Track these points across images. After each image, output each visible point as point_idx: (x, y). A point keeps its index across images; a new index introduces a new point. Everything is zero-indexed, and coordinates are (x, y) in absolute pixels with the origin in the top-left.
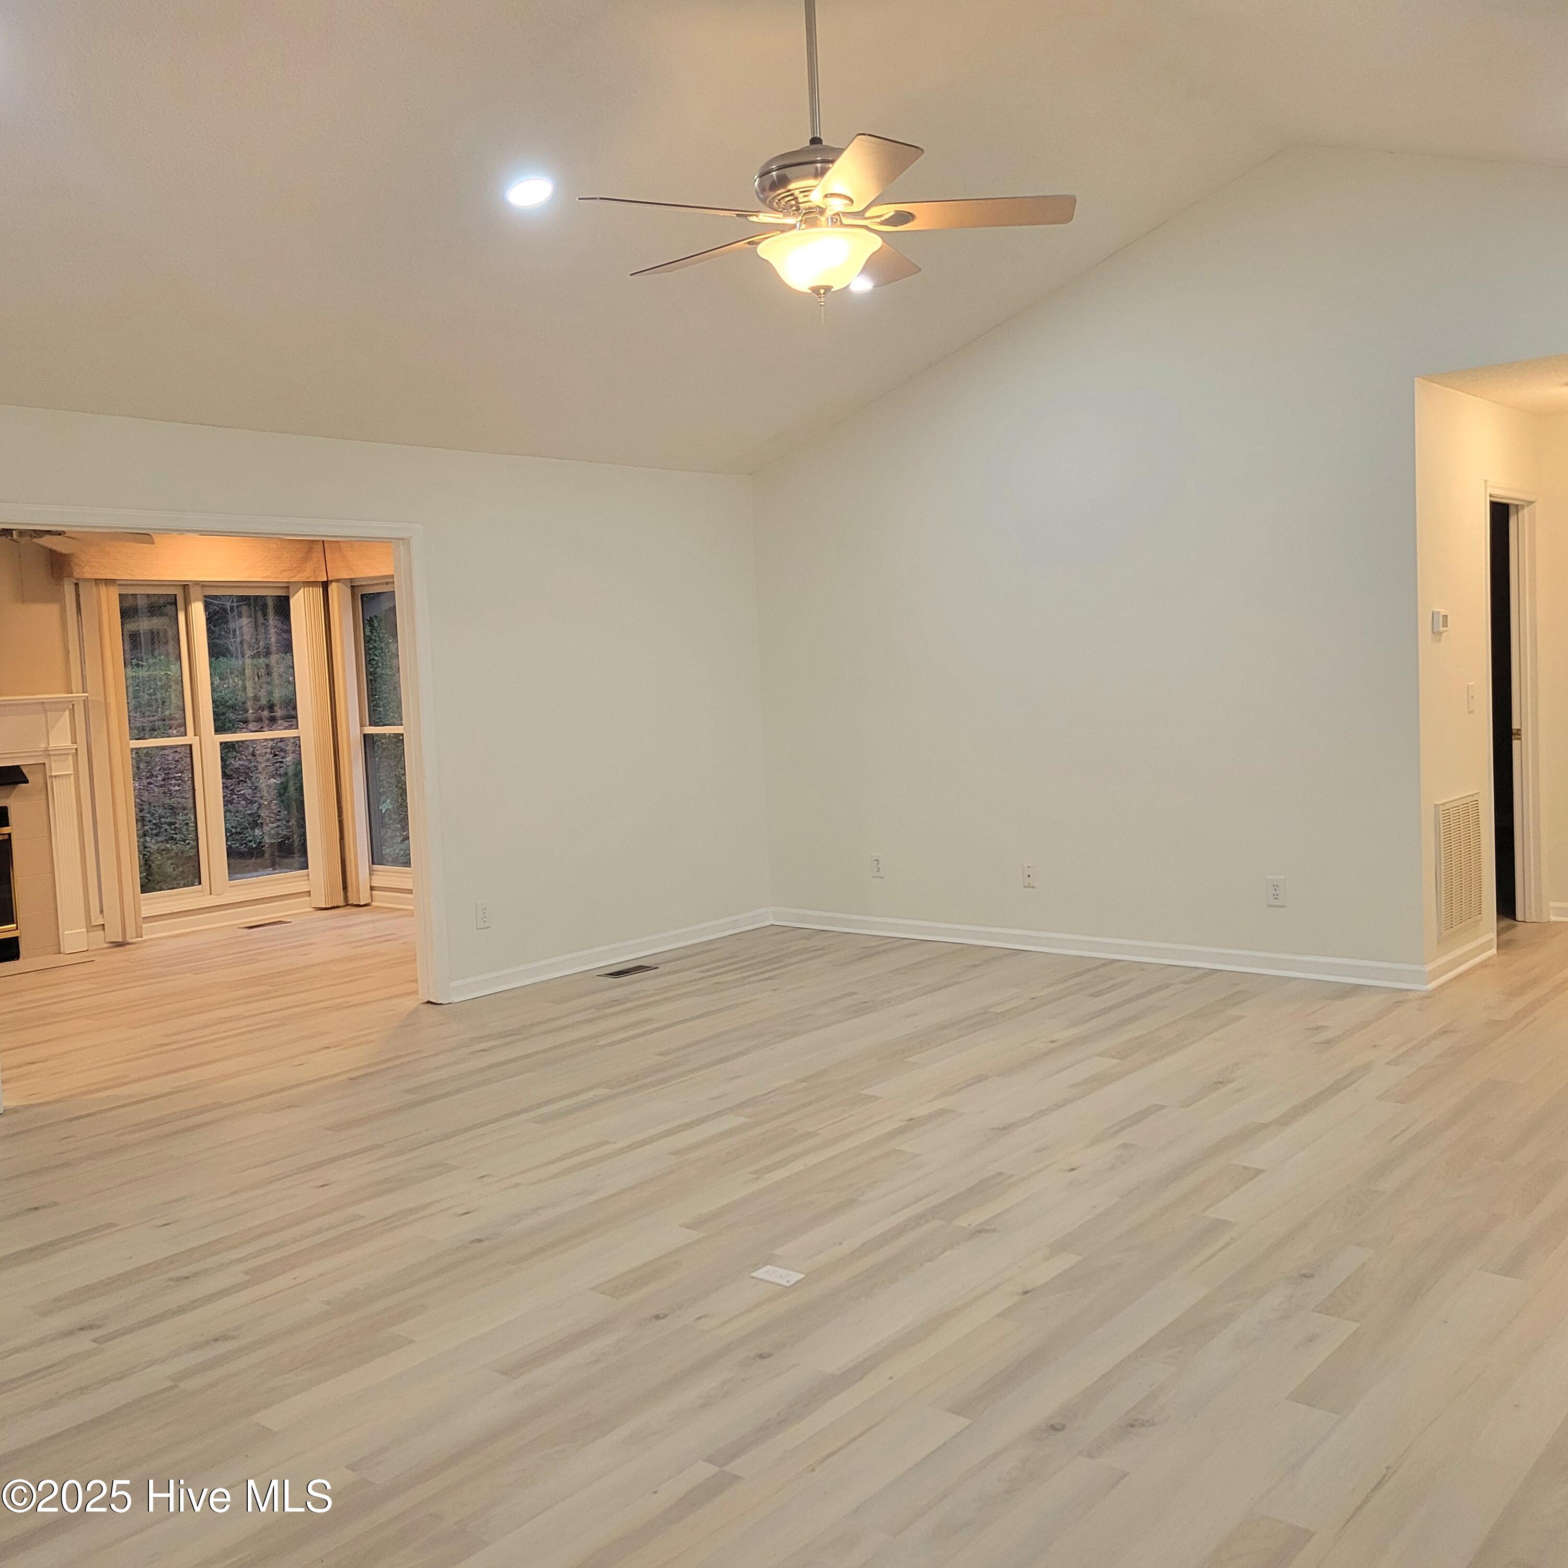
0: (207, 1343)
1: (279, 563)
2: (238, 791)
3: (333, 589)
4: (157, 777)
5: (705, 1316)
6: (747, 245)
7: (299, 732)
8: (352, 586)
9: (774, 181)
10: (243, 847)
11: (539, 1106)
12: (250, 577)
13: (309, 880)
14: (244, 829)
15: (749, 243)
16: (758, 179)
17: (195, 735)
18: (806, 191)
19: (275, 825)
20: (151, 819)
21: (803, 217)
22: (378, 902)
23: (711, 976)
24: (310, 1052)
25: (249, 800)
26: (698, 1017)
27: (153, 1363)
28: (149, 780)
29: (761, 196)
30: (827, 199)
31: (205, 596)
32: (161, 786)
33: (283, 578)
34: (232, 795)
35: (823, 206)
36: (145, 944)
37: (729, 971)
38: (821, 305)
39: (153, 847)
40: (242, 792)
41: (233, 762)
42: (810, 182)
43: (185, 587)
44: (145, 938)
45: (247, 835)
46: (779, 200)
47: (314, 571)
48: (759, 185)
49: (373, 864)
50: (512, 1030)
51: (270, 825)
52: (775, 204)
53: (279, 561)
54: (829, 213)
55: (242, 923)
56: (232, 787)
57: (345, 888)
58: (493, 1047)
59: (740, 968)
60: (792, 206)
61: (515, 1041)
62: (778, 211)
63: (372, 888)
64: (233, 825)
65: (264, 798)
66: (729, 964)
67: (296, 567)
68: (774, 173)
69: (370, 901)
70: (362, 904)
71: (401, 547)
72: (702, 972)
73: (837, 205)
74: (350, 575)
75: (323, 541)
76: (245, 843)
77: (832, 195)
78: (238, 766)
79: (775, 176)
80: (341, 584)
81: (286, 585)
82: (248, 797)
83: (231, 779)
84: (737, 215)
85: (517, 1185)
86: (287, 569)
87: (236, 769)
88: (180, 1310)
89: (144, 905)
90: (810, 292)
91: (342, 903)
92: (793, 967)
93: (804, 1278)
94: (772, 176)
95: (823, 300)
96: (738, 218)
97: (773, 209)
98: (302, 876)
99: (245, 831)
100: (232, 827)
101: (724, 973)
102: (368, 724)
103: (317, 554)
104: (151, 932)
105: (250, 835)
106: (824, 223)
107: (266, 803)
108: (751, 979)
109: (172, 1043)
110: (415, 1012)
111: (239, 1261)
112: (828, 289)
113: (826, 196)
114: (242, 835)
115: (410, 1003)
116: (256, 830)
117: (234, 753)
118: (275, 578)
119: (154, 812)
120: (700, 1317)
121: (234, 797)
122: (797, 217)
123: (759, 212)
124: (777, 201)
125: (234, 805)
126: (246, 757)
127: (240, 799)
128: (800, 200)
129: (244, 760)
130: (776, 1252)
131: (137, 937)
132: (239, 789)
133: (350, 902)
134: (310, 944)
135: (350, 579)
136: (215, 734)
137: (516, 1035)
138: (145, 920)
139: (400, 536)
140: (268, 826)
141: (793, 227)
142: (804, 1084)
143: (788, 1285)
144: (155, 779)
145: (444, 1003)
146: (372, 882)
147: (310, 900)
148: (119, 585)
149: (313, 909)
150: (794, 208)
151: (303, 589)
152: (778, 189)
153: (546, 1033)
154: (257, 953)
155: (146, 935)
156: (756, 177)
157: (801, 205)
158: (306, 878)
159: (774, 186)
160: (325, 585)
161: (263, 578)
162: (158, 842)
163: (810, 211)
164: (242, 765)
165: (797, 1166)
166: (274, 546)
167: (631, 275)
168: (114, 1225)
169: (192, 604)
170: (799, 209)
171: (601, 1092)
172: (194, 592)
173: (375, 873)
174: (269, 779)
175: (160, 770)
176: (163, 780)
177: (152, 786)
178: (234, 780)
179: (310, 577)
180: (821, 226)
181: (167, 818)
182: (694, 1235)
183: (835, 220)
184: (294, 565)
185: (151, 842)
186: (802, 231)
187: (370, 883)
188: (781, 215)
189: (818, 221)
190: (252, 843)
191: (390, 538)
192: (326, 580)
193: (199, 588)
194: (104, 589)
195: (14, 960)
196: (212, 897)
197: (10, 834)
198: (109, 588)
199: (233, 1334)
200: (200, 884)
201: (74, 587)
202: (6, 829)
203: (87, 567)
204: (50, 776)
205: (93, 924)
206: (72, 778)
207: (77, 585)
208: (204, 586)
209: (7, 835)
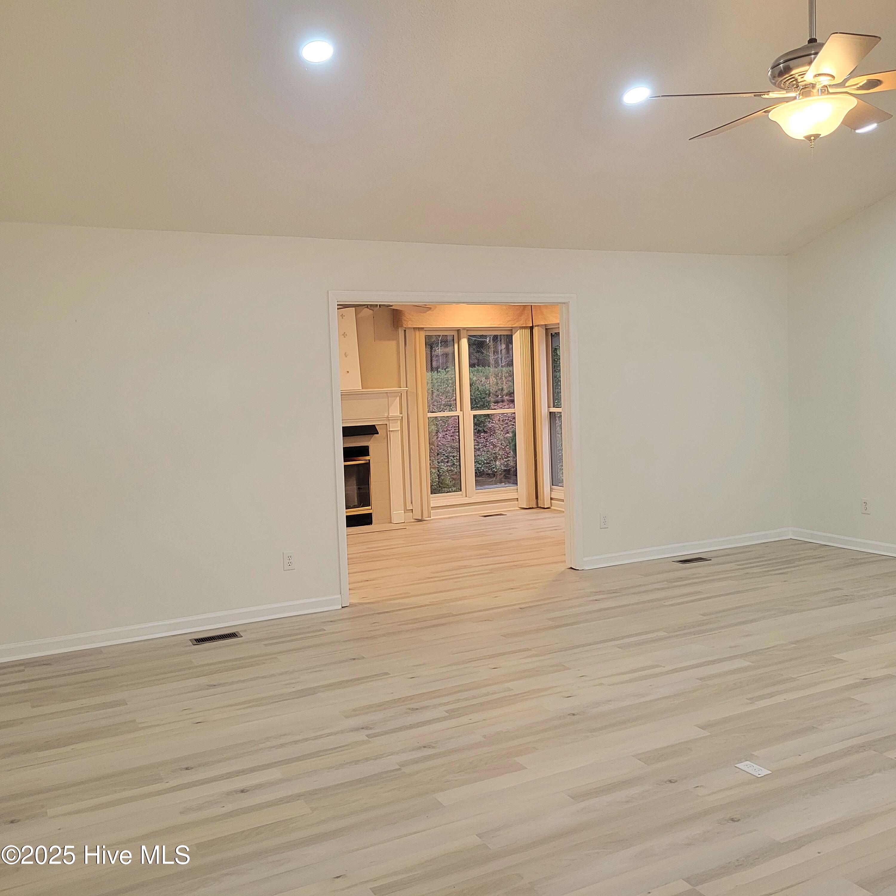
0: (420, 748)
1: (507, 317)
2: (490, 440)
3: (535, 330)
4: (450, 431)
5: (701, 786)
6: (764, 113)
7: (515, 410)
8: (546, 329)
9: (781, 69)
10: (490, 471)
11: (623, 637)
12: (491, 325)
13: (517, 492)
14: (491, 461)
15: (765, 112)
16: (770, 71)
17: (461, 411)
18: (803, 74)
19: (507, 460)
20: (445, 453)
21: (800, 91)
22: (554, 507)
23: (743, 569)
24: (502, 590)
25: (495, 445)
26: (730, 594)
27: (392, 754)
28: (446, 433)
29: (773, 81)
30: (816, 78)
31: (470, 336)
32: (451, 436)
33: (509, 325)
34: (486, 442)
35: (814, 83)
36: (431, 521)
37: (757, 566)
38: (811, 147)
39: (445, 468)
40: (492, 441)
41: (488, 424)
42: (806, 68)
43: (458, 331)
44: (432, 518)
45: (492, 464)
46: (785, 82)
47: (526, 321)
48: (771, 75)
49: (552, 485)
50: (616, 589)
51: (504, 459)
52: (782, 85)
53: (506, 316)
54: (818, 86)
55: (481, 514)
56: (487, 438)
57: (537, 498)
58: (603, 599)
59: (763, 565)
60: (793, 85)
61: (616, 597)
62: (785, 89)
63: (551, 499)
64: (486, 458)
65: (503, 444)
66: (758, 562)
67: (515, 319)
68: (781, 65)
69: (550, 506)
70: (545, 507)
71: (564, 307)
72: (739, 565)
73: (825, 81)
74: (544, 322)
75: (531, 306)
76: (491, 469)
77: (819, 75)
78: (490, 426)
79: (782, 67)
80: (540, 327)
81: (511, 329)
82: (494, 443)
83: (487, 433)
84: (754, 95)
85: (601, 684)
86: (510, 320)
87: (489, 428)
88: (411, 727)
89: (432, 500)
90: (804, 139)
91: (535, 506)
92: (801, 567)
93: (771, 773)
94: (780, 67)
95: (813, 143)
96: (755, 97)
97: (781, 88)
98: (513, 490)
99: (491, 462)
100: (485, 460)
101: (751, 567)
102: (552, 406)
103: (528, 312)
104: (435, 515)
105: (494, 464)
106: (815, 94)
107: (503, 447)
108: (771, 573)
109: (436, 577)
110: (562, 573)
111: (444, 704)
112: (817, 136)
113: (816, 76)
114: (489, 464)
115: (562, 567)
116: (497, 462)
117: (489, 419)
118: (505, 325)
119: (446, 450)
120: (697, 787)
121: (487, 443)
122: (796, 92)
123: (769, 92)
124: (783, 83)
125: (487, 447)
126: (495, 421)
127: (490, 444)
128: (799, 81)
129: (494, 423)
130: (755, 753)
131: (428, 517)
132: (490, 439)
133: (539, 506)
134: (513, 528)
135: (545, 325)
136: (471, 410)
137: (617, 593)
138: (433, 509)
139: (563, 301)
140: (503, 460)
141: (795, 98)
142: (795, 645)
143: (759, 776)
144: (449, 432)
145: (579, 569)
146: (552, 495)
147: (518, 503)
148: (425, 330)
149: (519, 508)
150: (795, 86)
151: (519, 330)
152: (784, 75)
153: (634, 594)
154: (486, 531)
155: (433, 516)
156: (769, 69)
157: (799, 84)
158: (516, 491)
159: (781, 74)
160: (532, 328)
161: (498, 325)
162: (447, 466)
163: (805, 87)
164: (493, 426)
165: (780, 699)
166: (505, 307)
167: (689, 140)
168: (388, 674)
169: (462, 340)
170: (798, 87)
171: (662, 634)
172: (463, 333)
173: (553, 490)
174: (506, 434)
175: (452, 427)
176: (453, 433)
177: (447, 436)
178: (488, 434)
179: (523, 324)
180: (813, 96)
181: (453, 453)
182: (705, 733)
183: (823, 91)
184: (515, 318)
185: (444, 466)
186: (799, 101)
187: (551, 496)
188: (785, 92)
189: (811, 93)
190: (494, 469)
191: (558, 303)
192: (532, 325)
193: (465, 331)
194: (417, 333)
195: (369, 525)
196: (466, 498)
197: (369, 460)
198: (420, 332)
199: (434, 745)
200: (461, 491)
201: (403, 332)
202: (367, 458)
203: (409, 322)
204: (389, 431)
205: (407, 509)
206: (400, 431)
207: (405, 331)
208: (467, 330)
209: (368, 461)
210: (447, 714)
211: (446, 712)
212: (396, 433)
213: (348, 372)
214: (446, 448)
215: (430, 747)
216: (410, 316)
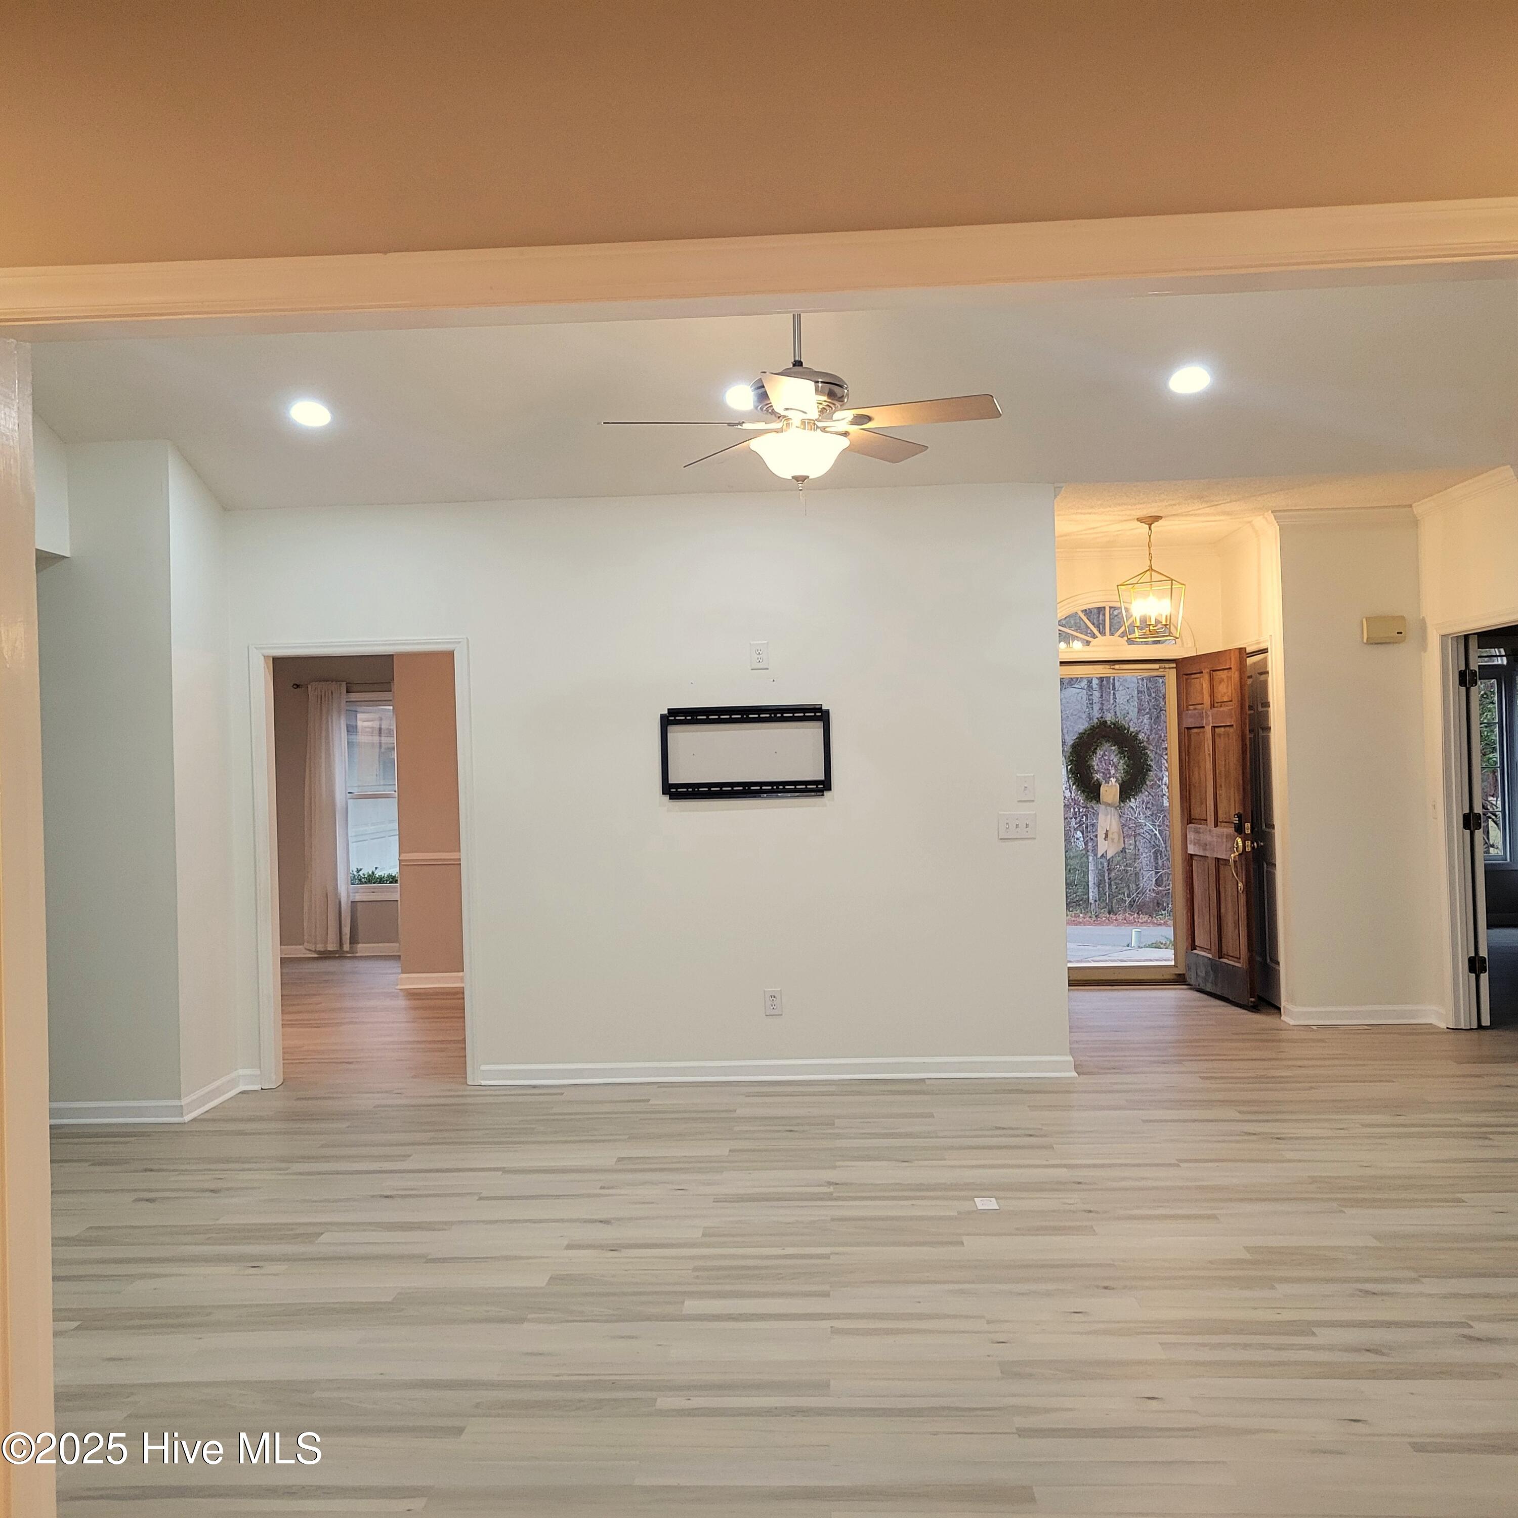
95: (801, 485)
199: (1358, 1293)
210: (1314, 1329)
211: (1313, 1334)
215: (1367, 1292)
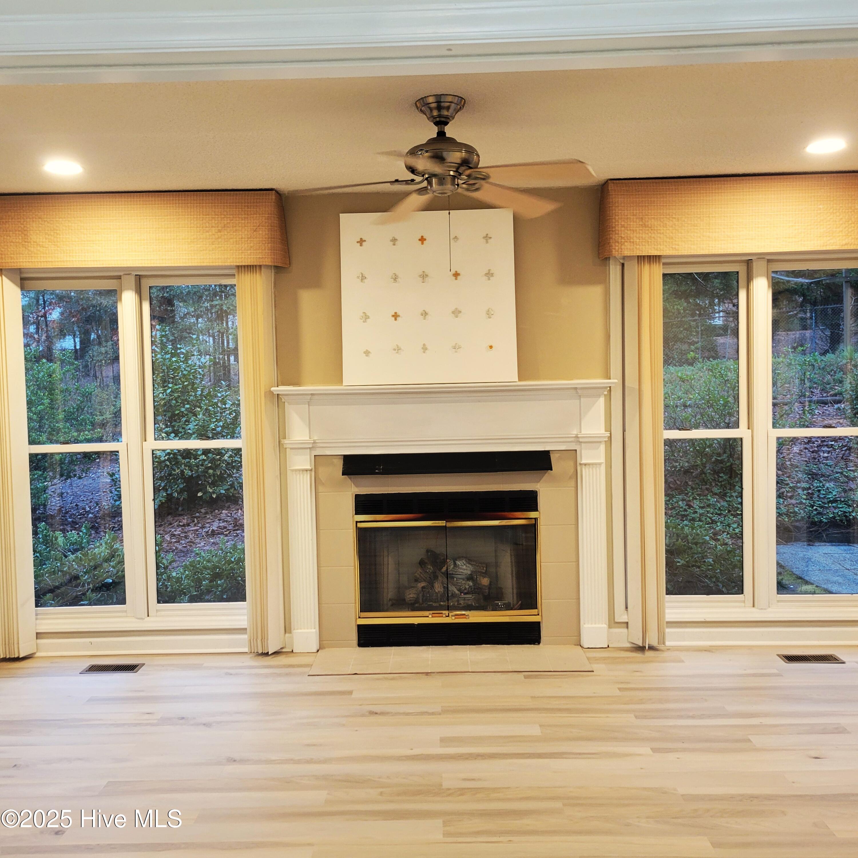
17: (749, 429)
31: (776, 272)
43: (747, 262)
44: (667, 644)
136: (773, 428)
138: (670, 625)
155: (671, 642)
172: (758, 267)
193: (764, 263)
194: (646, 268)
195: (534, 644)
196: (754, 609)
197: (536, 519)
198: (652, 265)
200: (743, 593)
201: (619, 268)
202: (533, 515)
203: (626, 244)
204: (581, 464)
205: (616, 620)
206: (603, 467)
207: (623, 265)
208: (769, 261)
209: (533, 522)
212: (591, 469)
213: (491, 347)
214: (794, 473)
216: (629, 232)
